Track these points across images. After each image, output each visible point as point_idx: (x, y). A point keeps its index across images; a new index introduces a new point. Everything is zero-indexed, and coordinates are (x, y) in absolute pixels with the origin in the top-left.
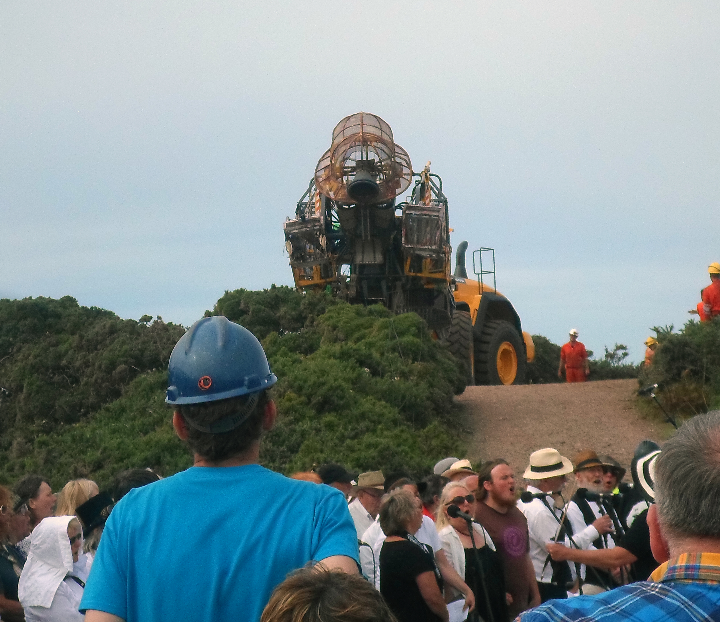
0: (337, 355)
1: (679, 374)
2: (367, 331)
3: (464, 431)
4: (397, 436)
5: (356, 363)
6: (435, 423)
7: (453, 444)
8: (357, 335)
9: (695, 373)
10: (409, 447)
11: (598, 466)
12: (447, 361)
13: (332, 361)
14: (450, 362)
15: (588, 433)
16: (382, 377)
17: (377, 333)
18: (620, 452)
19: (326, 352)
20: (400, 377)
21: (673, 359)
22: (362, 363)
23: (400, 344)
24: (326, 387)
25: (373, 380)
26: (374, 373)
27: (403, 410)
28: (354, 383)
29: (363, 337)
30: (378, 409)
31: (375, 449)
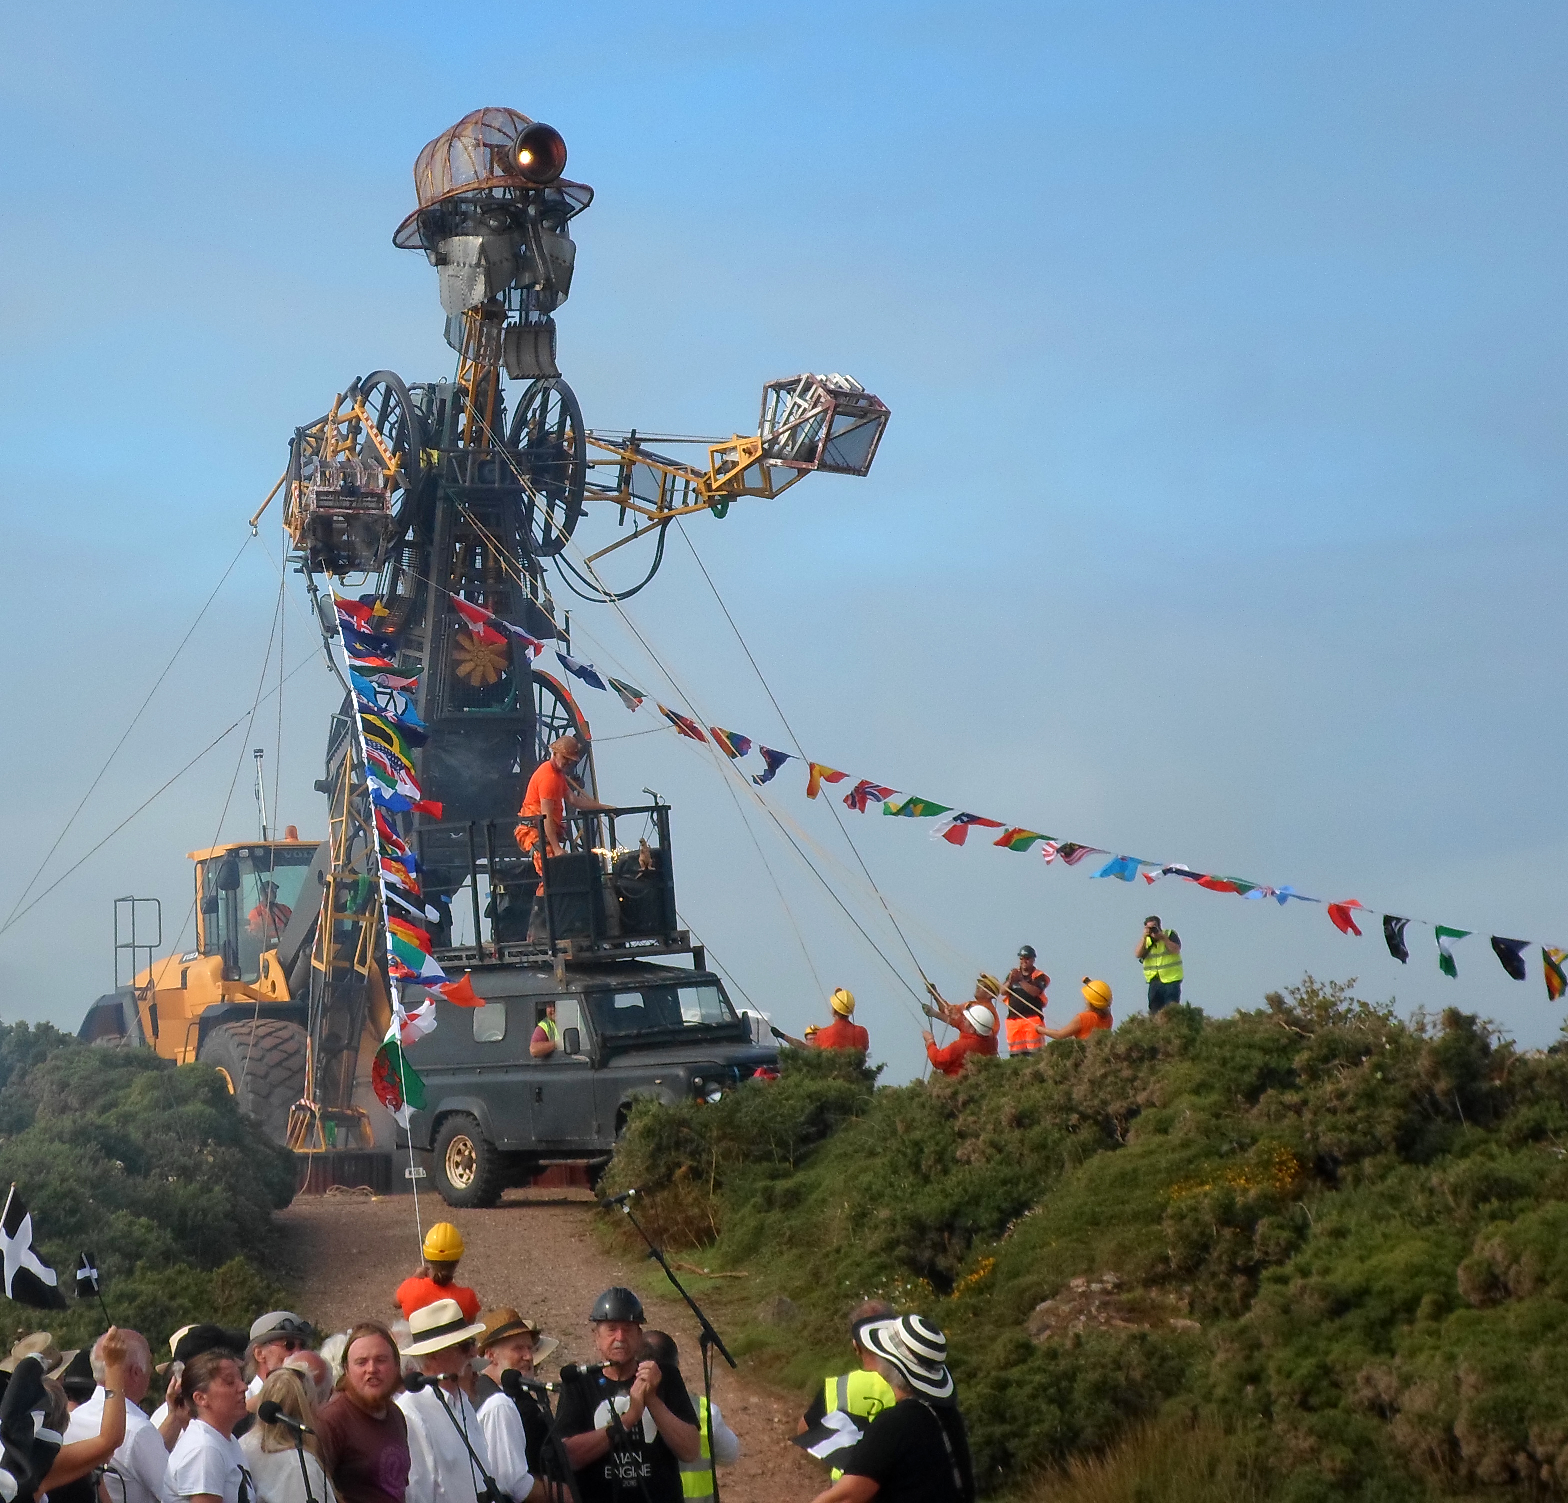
0: (67, 1136)
1: (670, 1175)
2: (121, 1093)
3: (288, 1274)
4: (170, 1281)
5: (101, 1149)
6: (239, 1259)
7: (271, 1295)
8: (101, 1101)
9: (697, 1174)
10: (191, 1301)
11: (524, 1332)
12: (262, 1147)
13: (57, 1146)
14: (269, 1151)
15: (507, 1277)
16: (146, 1176)
17: (140, 1097)
18: (563, 1312)
19: (45, 1130)
20: (179, 1176)
21: (659, 1149)
22: (110, 1151)
23: (181, 1118)
24: (45, 1193)
25: (131, 1181)
26: (131, 1169)
27: (181, 1233)
28: (94, 1187)
29: (113, 1105)
30: (138, 1232)
31: (130, 1303)
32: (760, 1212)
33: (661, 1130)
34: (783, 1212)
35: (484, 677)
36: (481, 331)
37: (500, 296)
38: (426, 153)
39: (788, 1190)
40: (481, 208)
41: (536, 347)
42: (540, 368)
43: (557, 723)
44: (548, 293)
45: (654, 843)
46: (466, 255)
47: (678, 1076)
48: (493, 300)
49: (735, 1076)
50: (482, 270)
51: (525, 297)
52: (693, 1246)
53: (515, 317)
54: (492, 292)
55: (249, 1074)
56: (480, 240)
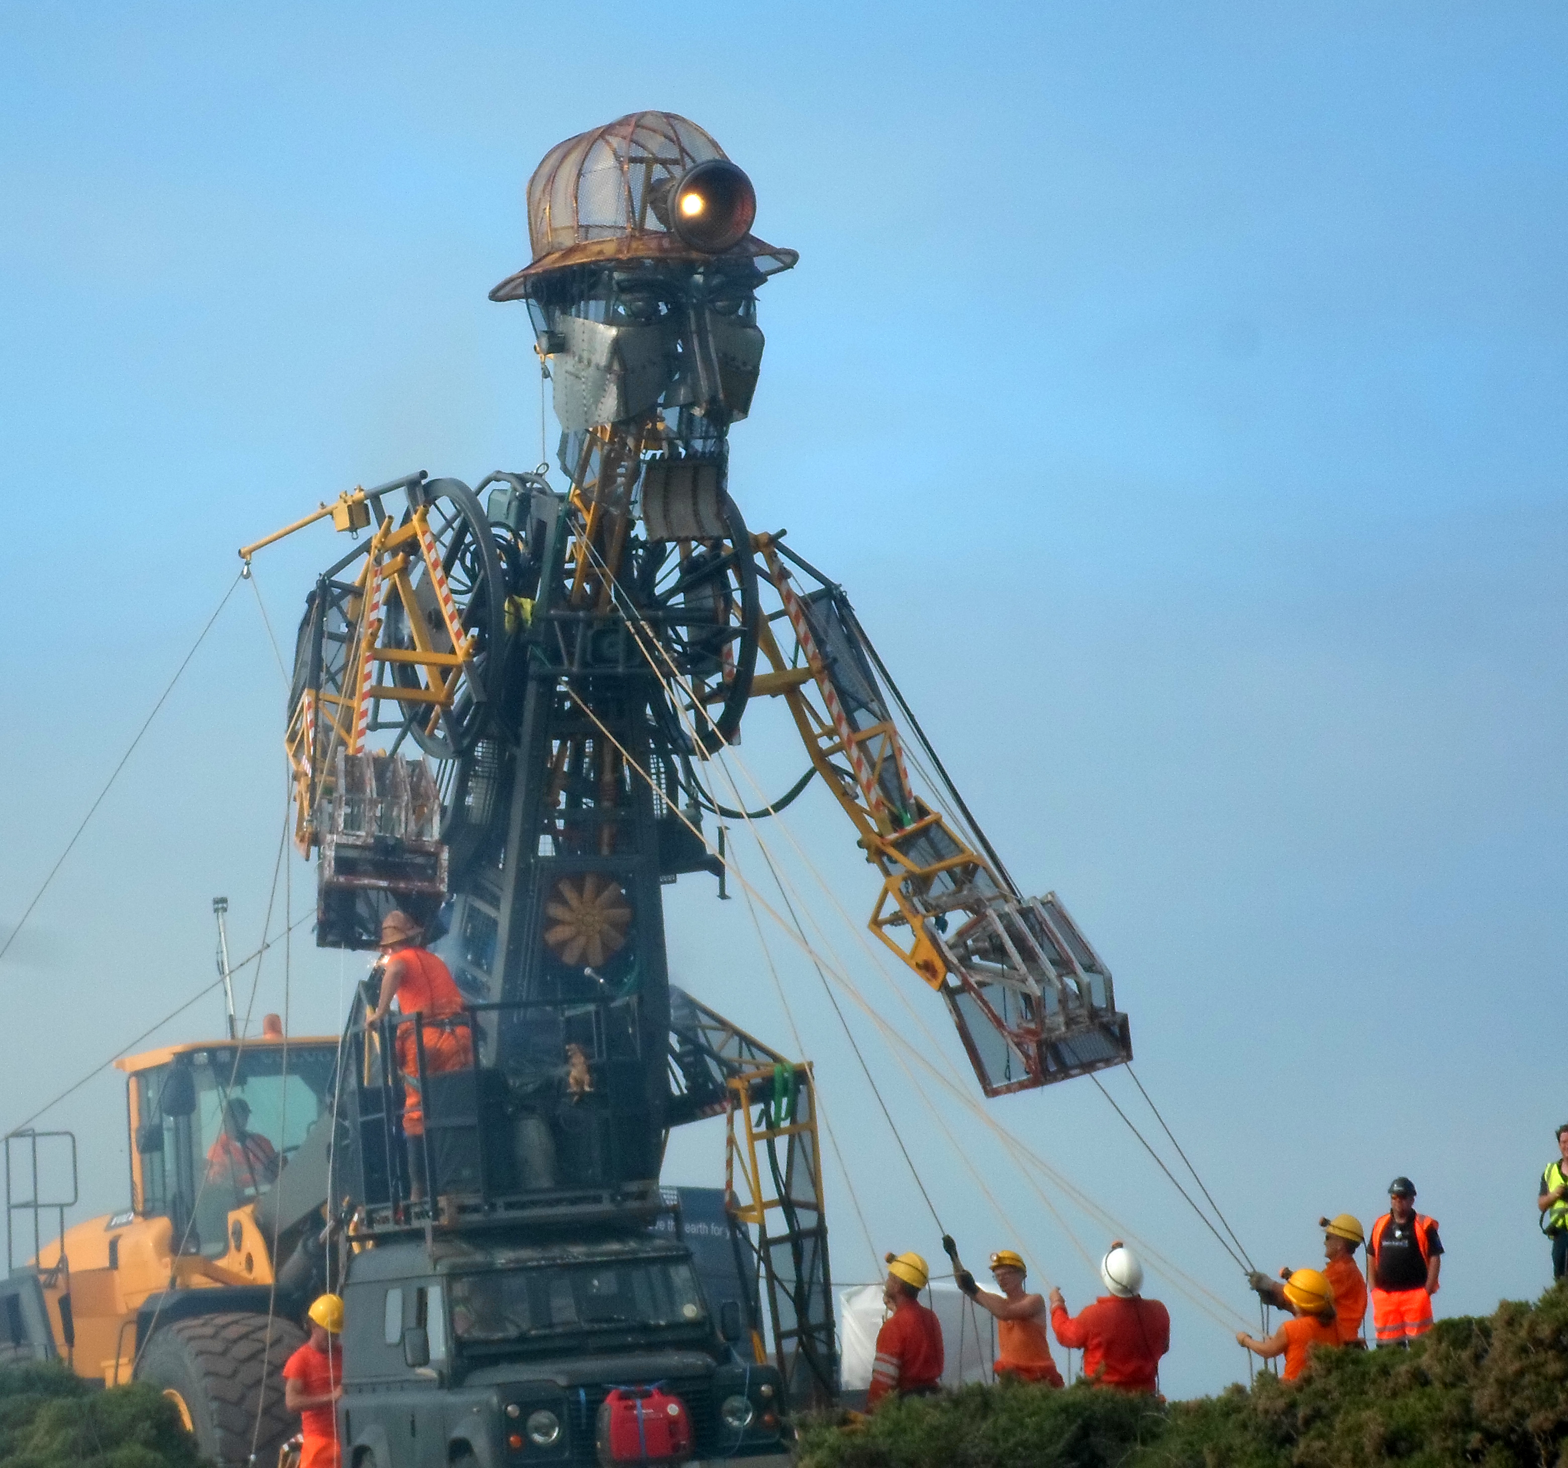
42: (699, 524)
46: (592, 351)
50: (613, 376)
54: (628, 407)
55: (215, 1398)
56: (613, 332)
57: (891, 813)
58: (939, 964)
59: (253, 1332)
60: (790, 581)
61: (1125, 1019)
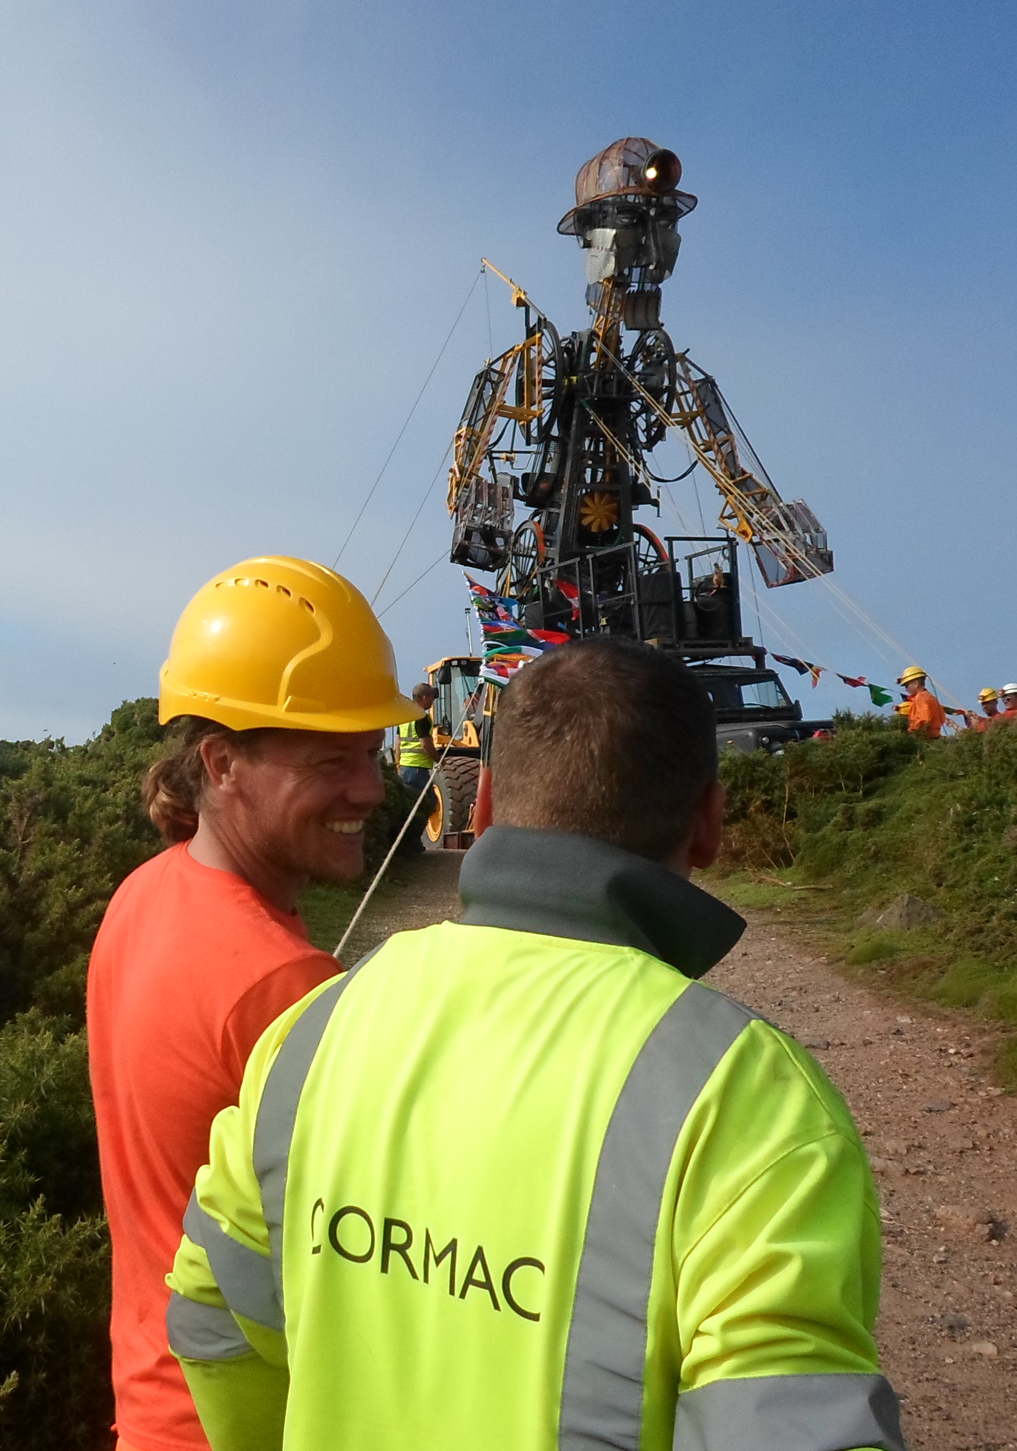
32: (841, 831)
33: (736, 771)
34: (865, 830)
35: (600, 526)
36: (611, 295)
37: (626, 272)
38: (583, 170)
39: (869, 810)
40: (617, 209)
41: (647, 306)
42: (648, 323)
43: (649, 559)
44: (658, 271)
45: (726, 569)
46: (604, 242)
47: (747, 736)
48: (621, 274)
49: (797, 737)
50: (612, 253)
51: (643, 272)
52: (769, 866)
53: (634, 288)
54: (619, 268)
55: (449, 787)
56: (614, 232)
57: (730, 473)
58: (749, 531)
59: (470, 770)
60: (690, 373)
61: (831, 553)
